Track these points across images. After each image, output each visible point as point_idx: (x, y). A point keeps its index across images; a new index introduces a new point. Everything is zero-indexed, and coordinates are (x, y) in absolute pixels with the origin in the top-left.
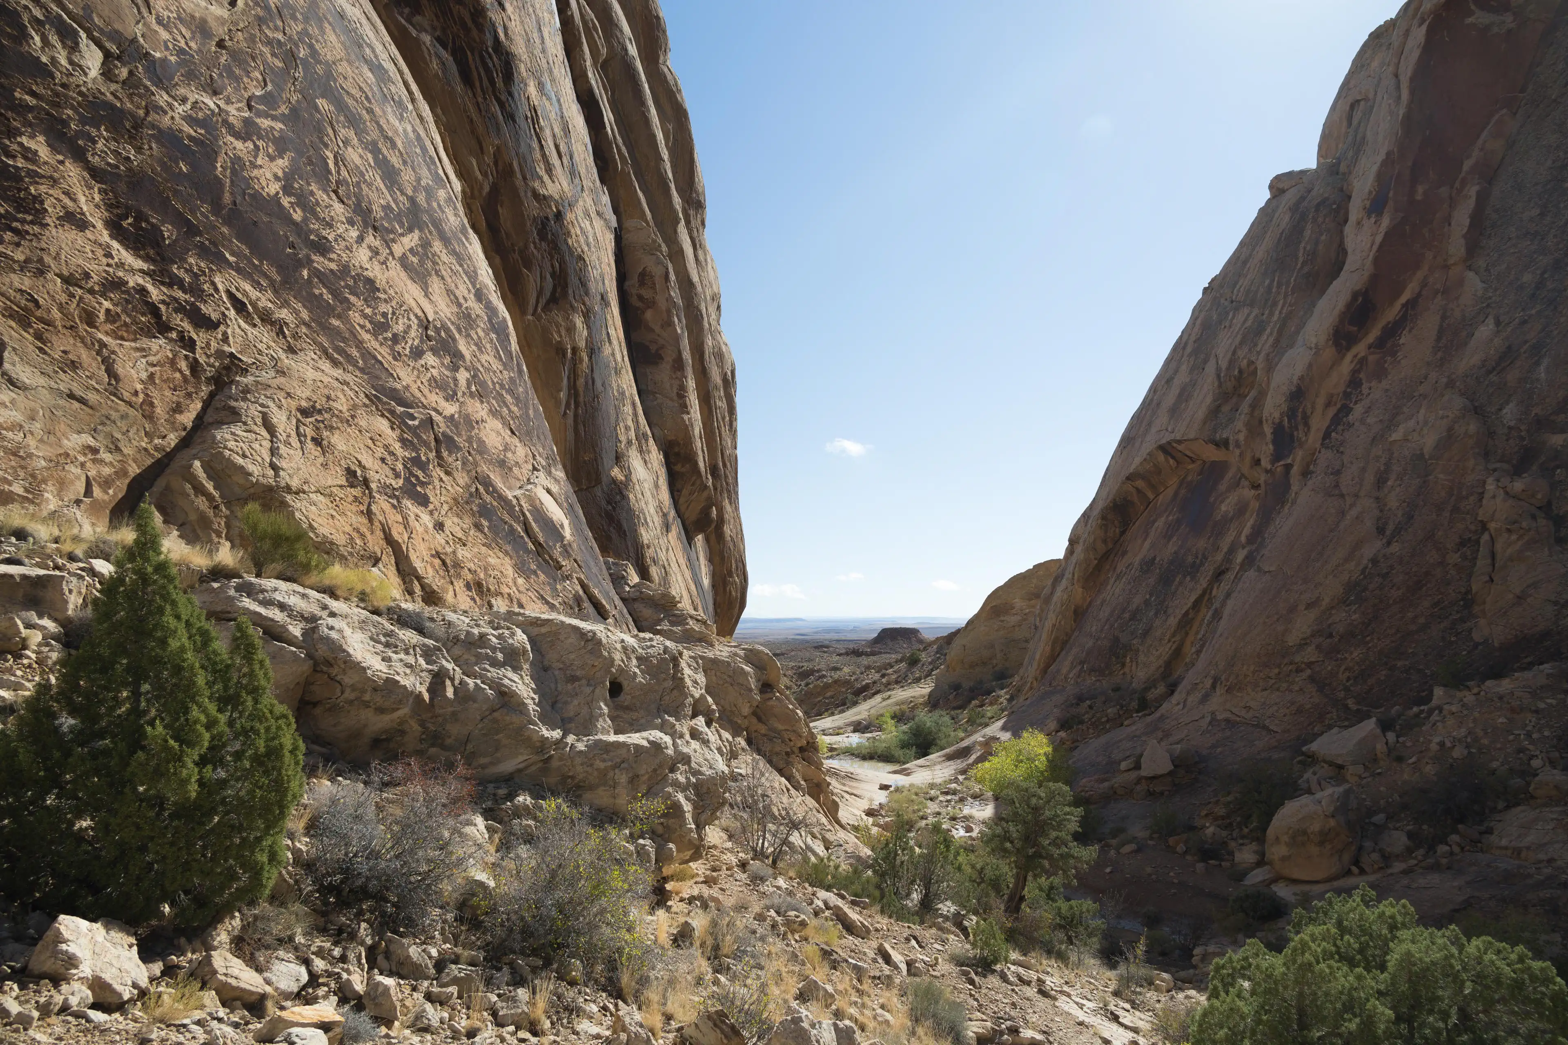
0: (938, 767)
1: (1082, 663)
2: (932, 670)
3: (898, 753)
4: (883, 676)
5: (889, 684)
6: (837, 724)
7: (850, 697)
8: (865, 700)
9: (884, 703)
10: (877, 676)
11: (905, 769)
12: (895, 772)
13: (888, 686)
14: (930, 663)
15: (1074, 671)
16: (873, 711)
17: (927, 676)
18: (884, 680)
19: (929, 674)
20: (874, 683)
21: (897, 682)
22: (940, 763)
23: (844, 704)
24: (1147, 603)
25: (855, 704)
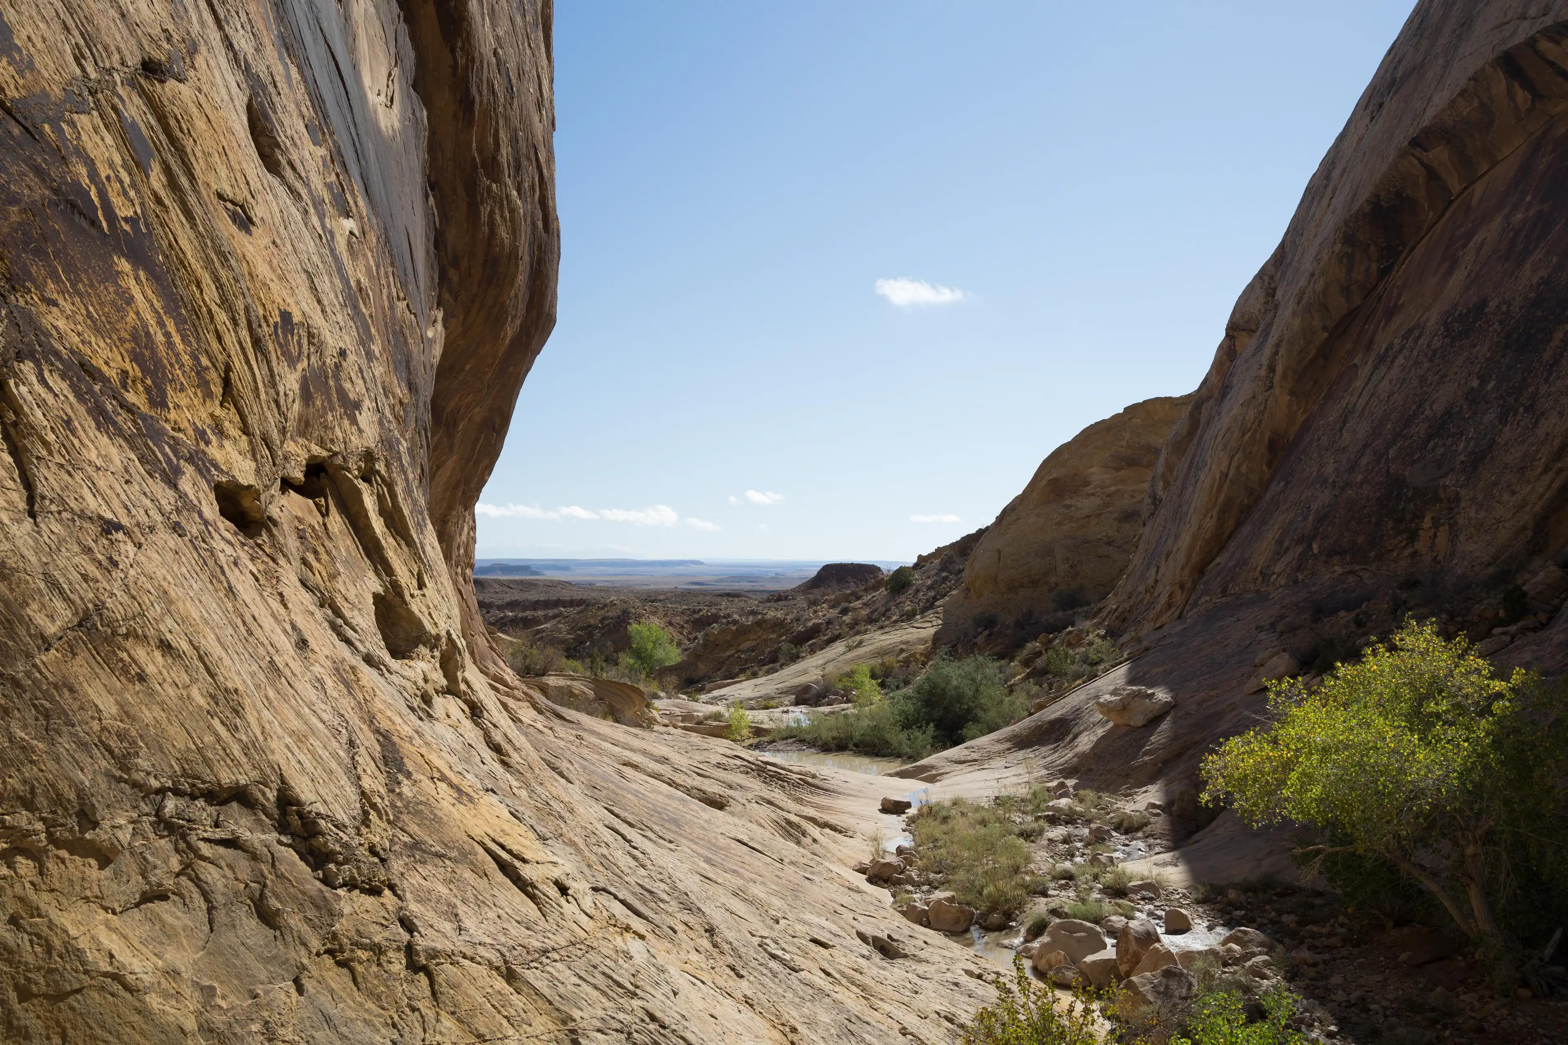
0: (999, 762)
1: (1306, 540)
2: (935, 599)
3: (898, 738)
4: (845, 611)
5: (855, 623)
6: (763, 691)
7: (785, 646)
8: (812, 652)
9: (850, 655)
10: (834, 613)
11: (925, 768)
12: (902, 775)
13: (855, 628)
14: (930, 588)
15: (1286, 559)
16: (830, 668)
17: (923, 611)
18: (847, 618)
19: (930, 605)
20: (829, 622)
21: (871, 620)
22: (999, 754)
23: (774, 660)
24: (1473, 398)
25: (795, 658)
